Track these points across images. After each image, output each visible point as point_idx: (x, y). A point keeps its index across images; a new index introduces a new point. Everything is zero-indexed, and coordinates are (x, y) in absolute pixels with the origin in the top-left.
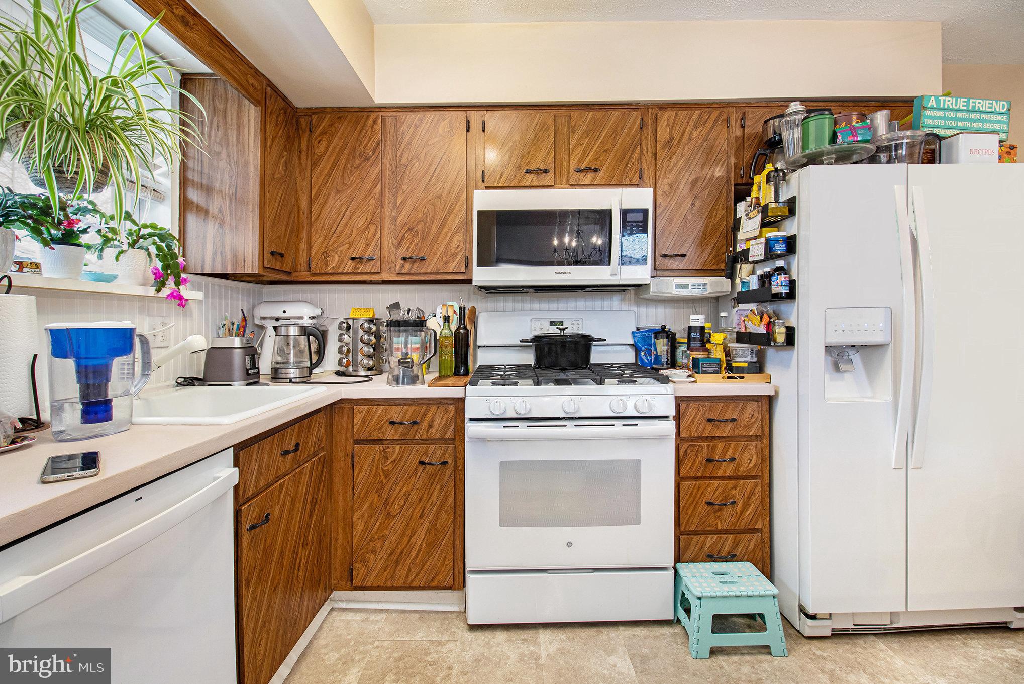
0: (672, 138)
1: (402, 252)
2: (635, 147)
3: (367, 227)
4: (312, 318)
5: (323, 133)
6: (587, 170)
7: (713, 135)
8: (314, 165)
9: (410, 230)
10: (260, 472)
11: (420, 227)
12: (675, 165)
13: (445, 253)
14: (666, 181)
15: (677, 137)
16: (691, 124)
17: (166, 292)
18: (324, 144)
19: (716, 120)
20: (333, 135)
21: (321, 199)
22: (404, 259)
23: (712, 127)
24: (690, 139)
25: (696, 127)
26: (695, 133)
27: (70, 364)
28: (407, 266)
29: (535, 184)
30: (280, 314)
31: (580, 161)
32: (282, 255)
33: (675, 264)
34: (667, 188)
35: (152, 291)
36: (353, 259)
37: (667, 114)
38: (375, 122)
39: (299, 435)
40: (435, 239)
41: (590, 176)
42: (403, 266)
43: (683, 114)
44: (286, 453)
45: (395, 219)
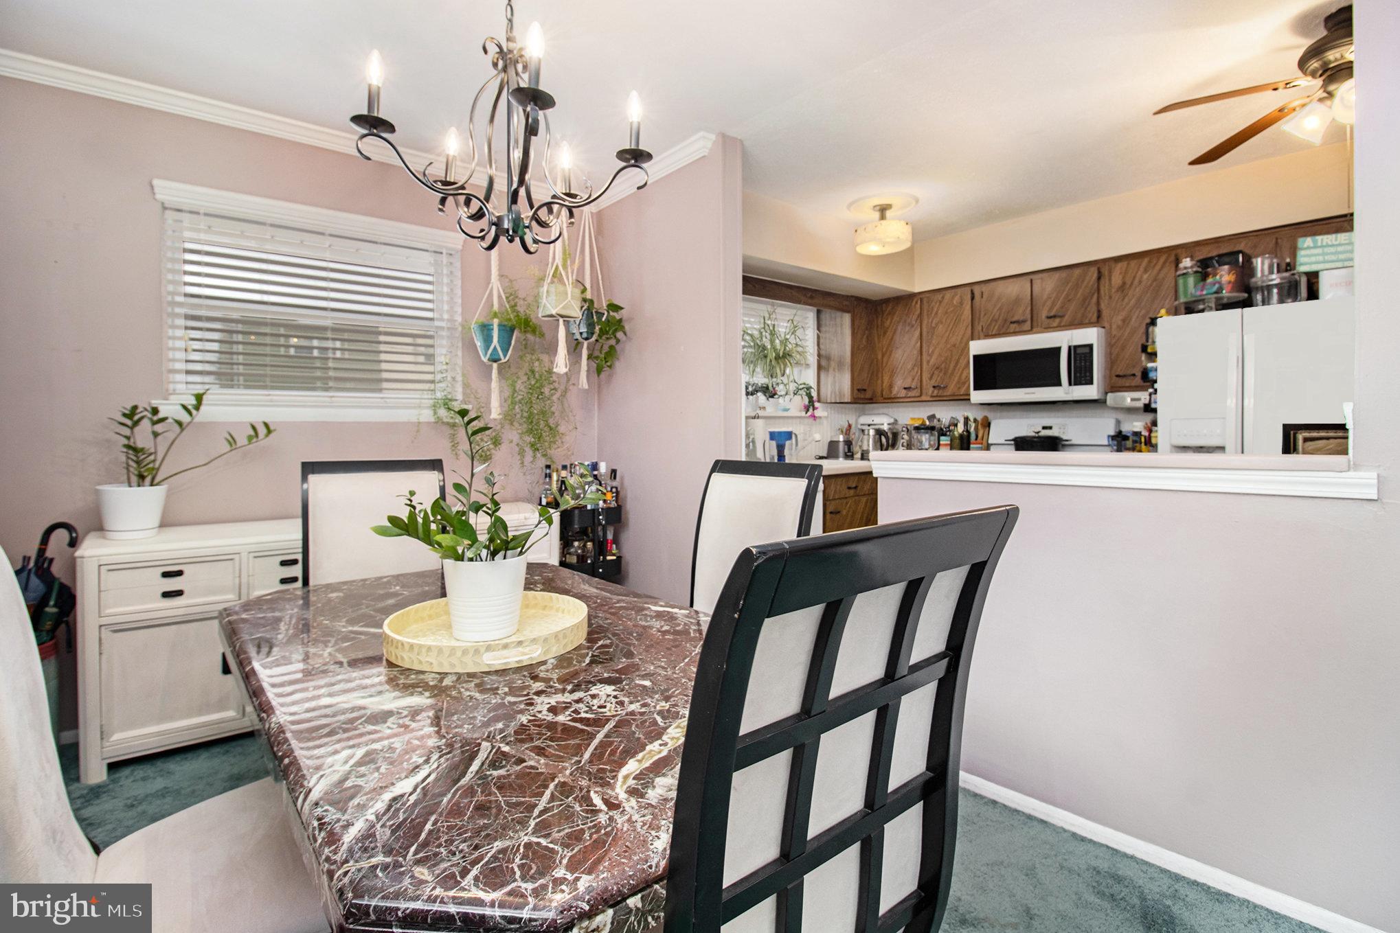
0: (1124, 283)
1: (933, 383)
2: (1093, 294)
3: (913, 369)
4: (889, 424)
5: (889, 314)
6: (1055, 317)
7: (1161, 276)
8: (885, 333)
9: (937, 368)
10: (835, 492)
11: (943, 366)
12: (1127, 304)
13: (958, 382)
14: (1120, 317)
15: (1129, 283)
16: (1142, 269)
17: (809, 413)
18: (889, 320)
19: (1165, 263)
20: (894, 313)
21: (888, 353)
22: (934, 387)
23: (1160, 270)
24: (1140, 282)
25: (1146, 271)
26: (1145, 276)
27: (774, 443)
28: (936, 392)
29: (1017, 330)
30: (871, 422)
31: (1051, 309)
32: (865, 390)
33: (1127, 382)
34: (1120, 323)
35: (803, 414)
36: (905, 388)
37: (1120, 265)
38: (916, 303)
39: (858, 481)
40: (952, 374)
41: (1057, 320)
42: (933, 392)
43: (1133, 263)
44: (849, 488)
45: (928, 362)
